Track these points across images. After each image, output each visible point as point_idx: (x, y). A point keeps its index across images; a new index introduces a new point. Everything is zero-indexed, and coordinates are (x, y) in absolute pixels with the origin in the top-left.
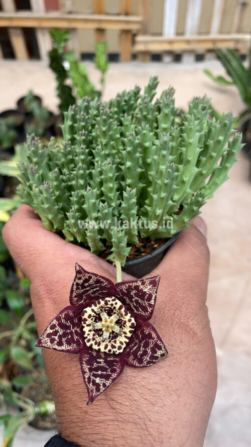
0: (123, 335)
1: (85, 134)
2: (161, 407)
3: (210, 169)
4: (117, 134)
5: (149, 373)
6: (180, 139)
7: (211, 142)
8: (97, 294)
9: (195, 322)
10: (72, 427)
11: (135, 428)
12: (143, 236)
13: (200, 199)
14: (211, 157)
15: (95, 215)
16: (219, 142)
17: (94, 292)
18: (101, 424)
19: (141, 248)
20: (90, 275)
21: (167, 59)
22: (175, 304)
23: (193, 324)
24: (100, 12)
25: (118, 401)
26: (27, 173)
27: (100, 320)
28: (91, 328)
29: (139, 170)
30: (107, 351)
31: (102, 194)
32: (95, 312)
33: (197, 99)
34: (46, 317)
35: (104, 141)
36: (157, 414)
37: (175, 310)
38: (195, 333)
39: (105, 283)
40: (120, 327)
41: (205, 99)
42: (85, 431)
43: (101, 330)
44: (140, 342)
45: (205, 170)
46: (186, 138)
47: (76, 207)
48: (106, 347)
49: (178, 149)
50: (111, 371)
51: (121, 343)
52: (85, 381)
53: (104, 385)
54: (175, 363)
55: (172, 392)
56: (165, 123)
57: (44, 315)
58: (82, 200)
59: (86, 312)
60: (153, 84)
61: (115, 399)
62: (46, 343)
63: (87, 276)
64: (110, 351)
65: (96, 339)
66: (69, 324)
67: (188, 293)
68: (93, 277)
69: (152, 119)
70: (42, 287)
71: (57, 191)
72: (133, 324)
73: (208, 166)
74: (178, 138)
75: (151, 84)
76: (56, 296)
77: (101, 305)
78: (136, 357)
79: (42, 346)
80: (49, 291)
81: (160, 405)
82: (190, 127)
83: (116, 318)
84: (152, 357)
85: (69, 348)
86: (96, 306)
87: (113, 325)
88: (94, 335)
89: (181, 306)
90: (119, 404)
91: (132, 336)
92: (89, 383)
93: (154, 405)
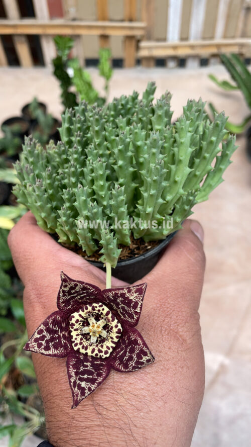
0: (110, 340)
1: (80, 135)
2: (147, 413)
3: (204, 170)
4: (112, 135)
5: (135, 378)
6: (172, 140)
7: (204, 143)
8: (84, 299)
9: (185, 329)
10: (59, 433)
11: (120, 434)
12: (136, 236)
13: (191, 198)
14: (205, 158)
15: (85, 213)
16: (211, 142)
17: (81, 298)
18: (87, 429)
19: (135, 250)
20: (76, 283)
21: (171, 64)
22: (165, 311)
23: (183, 331)
24: (104, 18)
25: (105, 407)
26: (23, 173)
27: (88, 324)
28: (79, 332)
29: (131, 169)
30: (94, 355)
31: (94, 193)
32: (83, 317)
33: (191, 101)
34: (36, 322)
35: (97, 141)
36: (143, 420)
37: (165, 317)
38: (184, 340)
39: (91, 289)
40: (108, 332)
41: (200, 103)
42: (72, 436)
43: (88, 334)
44: (126, 347)
45: (198, 171)
46: (178, 139)
47: (67, 205)
48: (93, 351)
49: (170, 150)
50: (97, 375)
51: (108, 347)
52: (71, 385)
53: (90, 389)
54: (162, 369)
55: (158, 398)
56: (159, 124)
57: (34, 319)
58: (73, 198)
59: (73, 317)
60: (150, 89)
61: (102, 405)
62: (34, 348)
63: (72, 284)
64: (97, 355)
65: (83, 343)
66: (56, 328)
67: (179, 300)
68: (79, 284)
69: (146, 121)
70: (33, 291)
71: (50, 190)
72: (119, 330)
73: (202, 167)
74: (170, 138)
75: (148, 89)
76: (46, 301)
77: (88, 310)
78: (121, 362)
79: (30, 350)
80: (39, 296)
81: (146, 411)
82: (181, 127)
83: (104, 323)
84: (138, 363)
85: (56, 352)
86: (83, 311)
87: (100, 330)
88: (81, 339)
89: (171, 313)
90: (105, 410)
91: (119, 341)
92: (75, 387)
93: (140, 410)
